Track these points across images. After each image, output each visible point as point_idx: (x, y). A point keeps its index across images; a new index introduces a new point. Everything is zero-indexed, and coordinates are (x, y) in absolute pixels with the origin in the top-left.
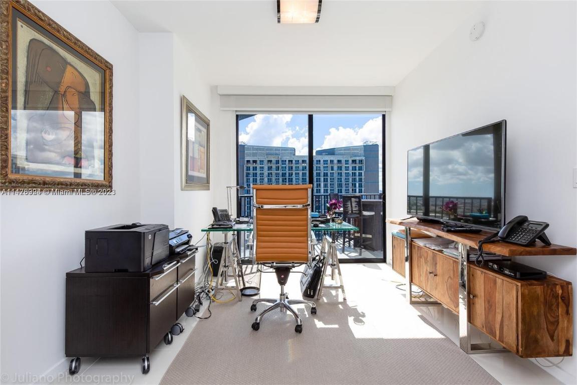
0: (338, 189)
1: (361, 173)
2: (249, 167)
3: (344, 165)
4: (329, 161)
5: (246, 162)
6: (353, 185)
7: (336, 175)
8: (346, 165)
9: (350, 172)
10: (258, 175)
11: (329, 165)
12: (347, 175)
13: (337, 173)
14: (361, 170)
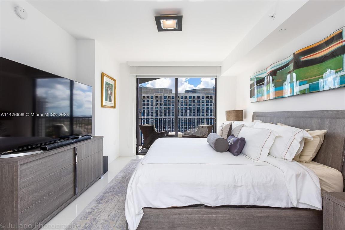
0: (198, 114)
1: (212, 104)
2: (145, 100)
3: (201, 99)
4: (192, 97)
5: (142, 97)
6: (206, 111)
7: (196, 105)
8: (203, 100)
9: (205, 103)
10: (150, 105)
11: (192, 99)
12: (203, 105)
13: (197, 104)
14: (212, 102)
